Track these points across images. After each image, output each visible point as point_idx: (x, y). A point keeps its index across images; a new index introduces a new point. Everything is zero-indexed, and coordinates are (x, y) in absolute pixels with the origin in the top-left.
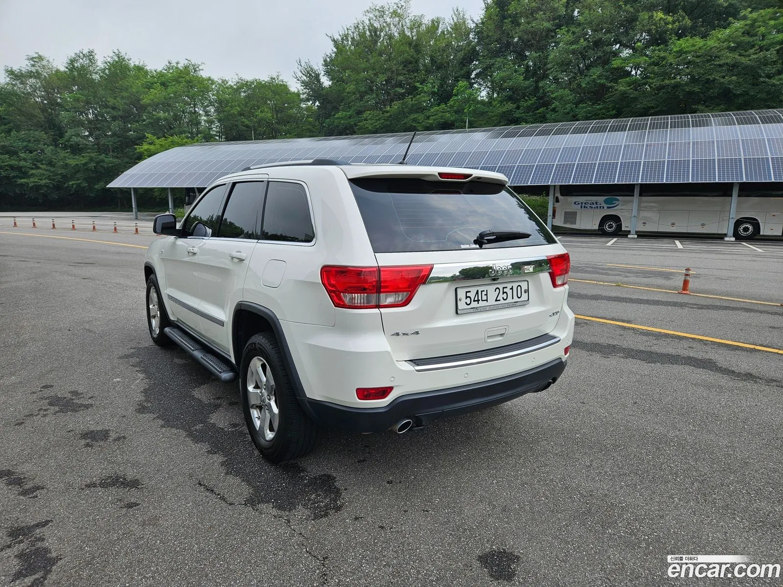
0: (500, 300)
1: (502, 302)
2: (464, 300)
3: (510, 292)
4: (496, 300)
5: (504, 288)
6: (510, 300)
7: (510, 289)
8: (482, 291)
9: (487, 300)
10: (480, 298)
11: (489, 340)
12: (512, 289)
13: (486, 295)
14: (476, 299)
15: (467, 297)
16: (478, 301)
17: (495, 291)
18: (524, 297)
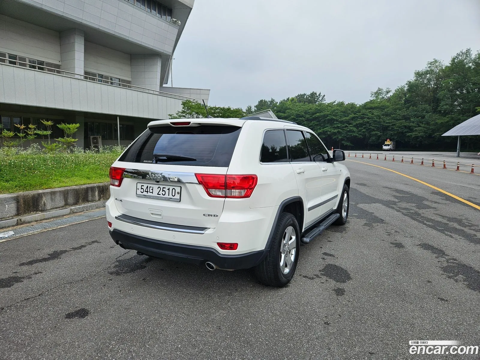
0: (160, 195)
1: (161, 196)
2: (140, 190)
3: (167, 191)
4: (158, 194)
5: (163, 188)
6: (167, 196)
7: (168, 189)
8: (150, 187)
9: (152, 193)
10: (149, 191)
11: (152, 216)
12: (169, 189)
13: (152, 189)
14: (146, 190)
15: (142, 188)
16: (147, 192)
17: (158, 189)
18: (177, 196)
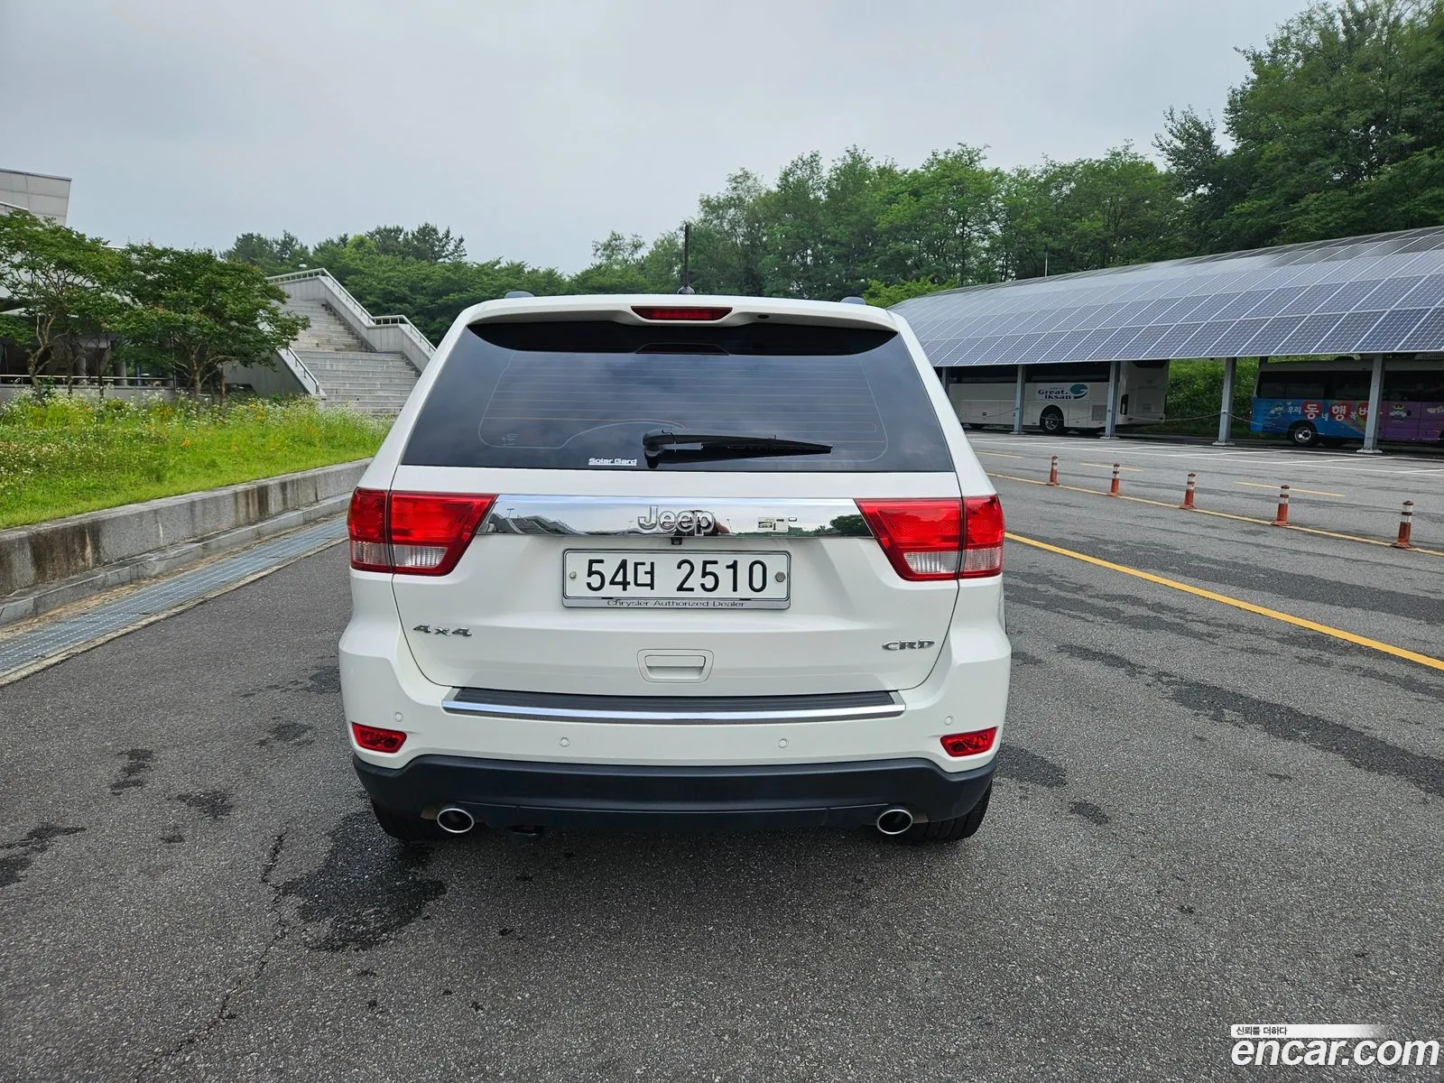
0: (692, 590)
1: (699, 593)
2: (583, 577)
3: (726, 577)
4: (680, 588)
5: (705, 563)
6: (725, 590)
7: (728, 567)
8: (636, 565)
9: (652, 586)
10: (630, 578)
11: (654, 676)
12: (734, 566)
13: (651, 573)
14: (619, 578)
15: (591, 573)
16: (625, 584)
17: (679, 567)
18: (775, 590)
